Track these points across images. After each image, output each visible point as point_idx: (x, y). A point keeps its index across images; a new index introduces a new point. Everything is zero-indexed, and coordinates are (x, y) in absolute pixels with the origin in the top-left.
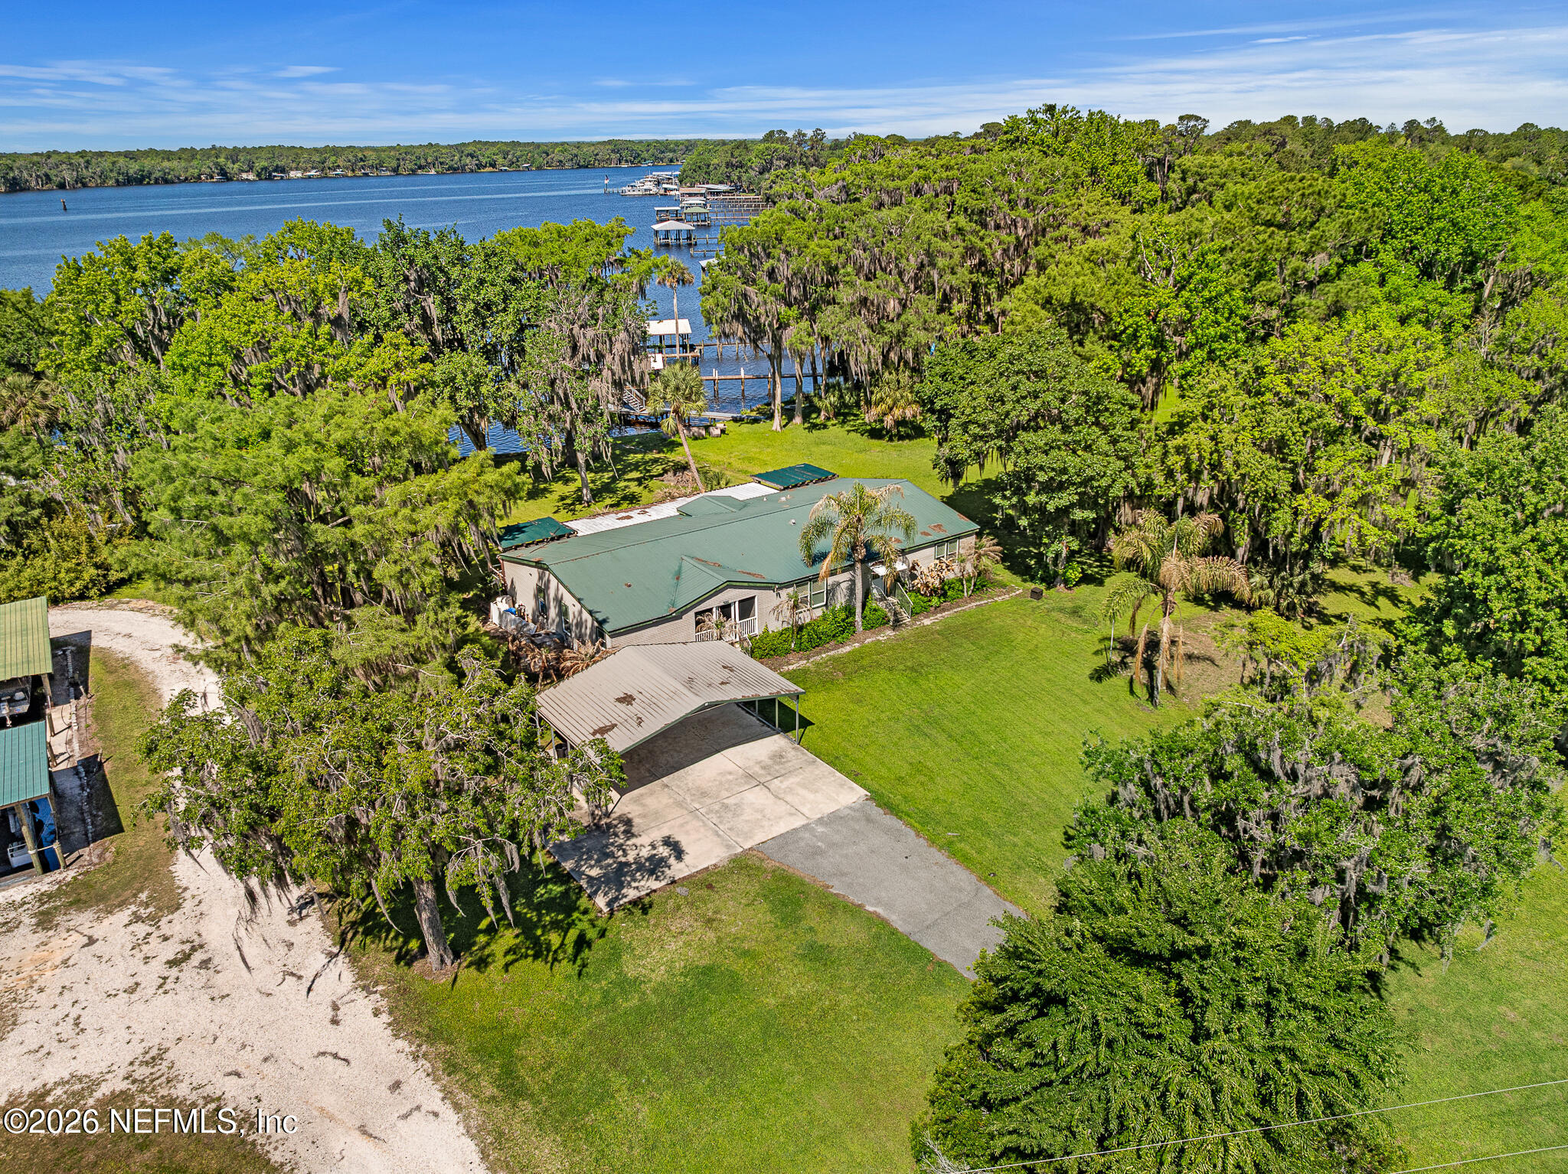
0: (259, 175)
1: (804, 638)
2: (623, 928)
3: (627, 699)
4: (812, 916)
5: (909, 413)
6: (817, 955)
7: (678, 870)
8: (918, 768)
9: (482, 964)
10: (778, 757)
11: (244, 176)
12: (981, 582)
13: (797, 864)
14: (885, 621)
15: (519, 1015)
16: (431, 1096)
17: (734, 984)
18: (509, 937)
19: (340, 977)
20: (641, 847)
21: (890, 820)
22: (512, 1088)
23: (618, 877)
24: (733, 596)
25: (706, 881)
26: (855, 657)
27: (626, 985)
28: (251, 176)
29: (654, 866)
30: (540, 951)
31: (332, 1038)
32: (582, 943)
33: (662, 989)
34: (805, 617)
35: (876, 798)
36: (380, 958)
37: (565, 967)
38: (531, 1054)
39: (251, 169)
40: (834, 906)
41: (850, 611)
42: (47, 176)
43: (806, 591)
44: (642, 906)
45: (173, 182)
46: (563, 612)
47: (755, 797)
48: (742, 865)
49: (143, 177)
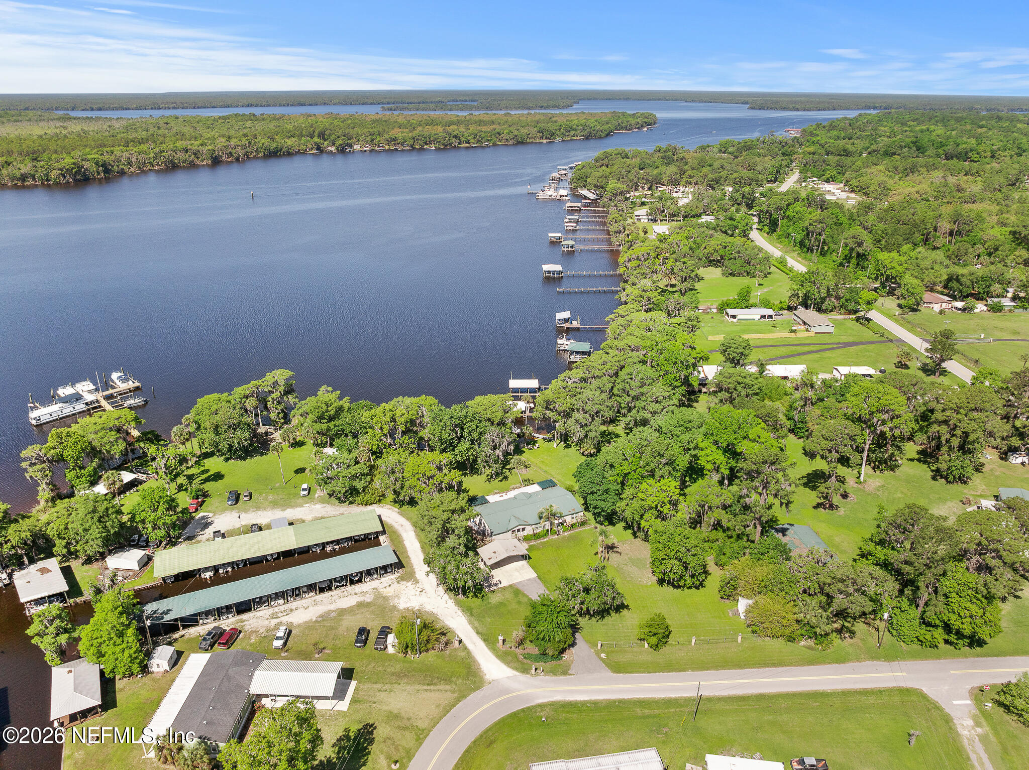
0: (337, 149)
1: (536, 536)
2: (490, 594)
3: (495, 552)
4: (520, 596)
5: (592, 452)
6: (519, 603)
7: (500, 586)
8: (549, 571)
9: (468, 597)
10: (523, 566)
11: (330, 148)
12: (583, 523)
13: (520, 587)
14: (556, 533)
15: (473, 605)
16: (461, 614)
17: (505, 605)
18: (472, 594)
19: (446, 596)
20: (494, 581)
21: (539, 581)
22: (472, 615)
23: (490, 586)
24: (521, 527)
25: (504, 588)
26: (546, 543)
27: (489, 603)
28: (333, 149)
29: (496, 585)
30: (477, 596)
31: (446, 605)
32: (483, 596)
33: (494, 604)
34: (537, 531)
35: (539, 577)
36: (452, 594)
37: (480, 599)
38: (474, 611)
39: (334, 144)
40: (524, 595)
41: (548, 531)
42: (231, 153)
43: (537, 526)
44: (493, 591)
45: (293, 154)
46: (485, 526)
47: (516, 574)
48: (511, 586)
49: (277, 151)
